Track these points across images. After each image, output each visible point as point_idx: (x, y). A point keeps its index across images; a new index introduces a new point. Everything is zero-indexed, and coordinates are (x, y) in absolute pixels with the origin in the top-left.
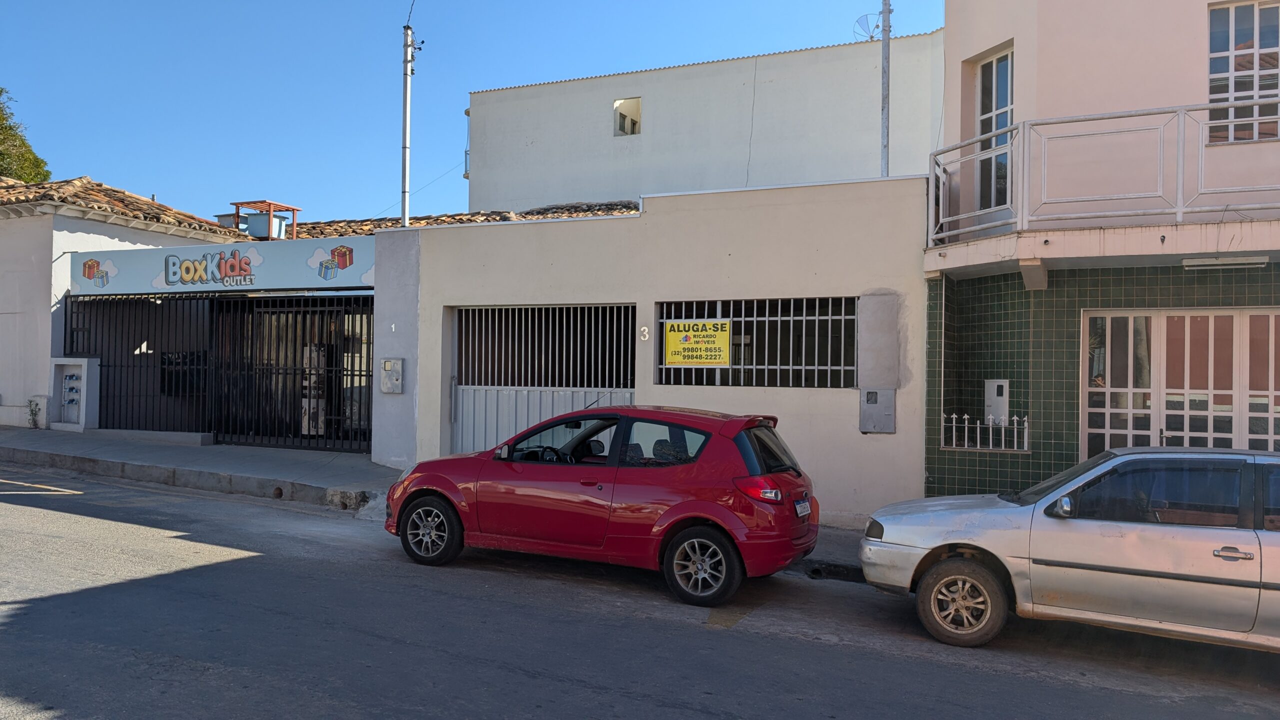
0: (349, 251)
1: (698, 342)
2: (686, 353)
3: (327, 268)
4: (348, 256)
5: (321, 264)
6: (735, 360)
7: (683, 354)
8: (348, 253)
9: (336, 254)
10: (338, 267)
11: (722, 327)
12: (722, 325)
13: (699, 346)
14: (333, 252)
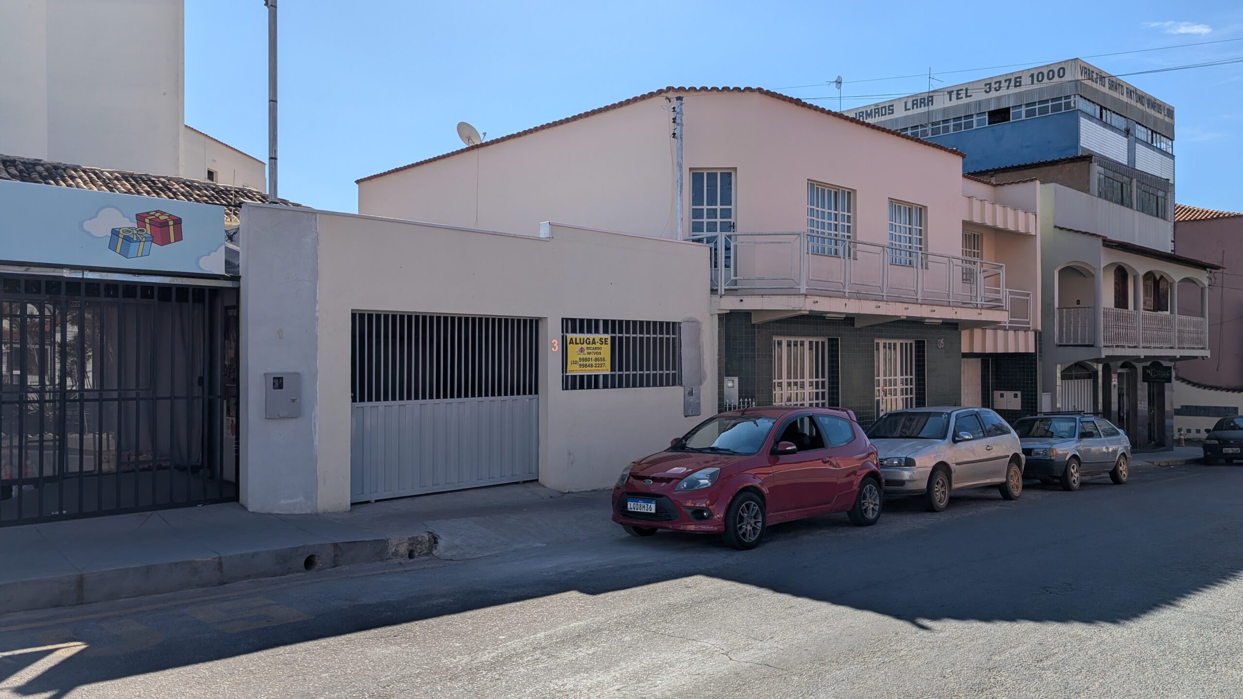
0: (174, 221)
1: (589, 353)
2: (582, 363)
3: (127, 239)
4: (171, 228)
5: (115, 232)
6: (613, 369)
7: (579, 363)
8: (171, 223)
9: (147, 221)
10: (152, 241)
11: (605, 341)
12: (605, 339)
13: (590, 356)
14: (140, 218)
